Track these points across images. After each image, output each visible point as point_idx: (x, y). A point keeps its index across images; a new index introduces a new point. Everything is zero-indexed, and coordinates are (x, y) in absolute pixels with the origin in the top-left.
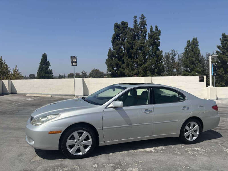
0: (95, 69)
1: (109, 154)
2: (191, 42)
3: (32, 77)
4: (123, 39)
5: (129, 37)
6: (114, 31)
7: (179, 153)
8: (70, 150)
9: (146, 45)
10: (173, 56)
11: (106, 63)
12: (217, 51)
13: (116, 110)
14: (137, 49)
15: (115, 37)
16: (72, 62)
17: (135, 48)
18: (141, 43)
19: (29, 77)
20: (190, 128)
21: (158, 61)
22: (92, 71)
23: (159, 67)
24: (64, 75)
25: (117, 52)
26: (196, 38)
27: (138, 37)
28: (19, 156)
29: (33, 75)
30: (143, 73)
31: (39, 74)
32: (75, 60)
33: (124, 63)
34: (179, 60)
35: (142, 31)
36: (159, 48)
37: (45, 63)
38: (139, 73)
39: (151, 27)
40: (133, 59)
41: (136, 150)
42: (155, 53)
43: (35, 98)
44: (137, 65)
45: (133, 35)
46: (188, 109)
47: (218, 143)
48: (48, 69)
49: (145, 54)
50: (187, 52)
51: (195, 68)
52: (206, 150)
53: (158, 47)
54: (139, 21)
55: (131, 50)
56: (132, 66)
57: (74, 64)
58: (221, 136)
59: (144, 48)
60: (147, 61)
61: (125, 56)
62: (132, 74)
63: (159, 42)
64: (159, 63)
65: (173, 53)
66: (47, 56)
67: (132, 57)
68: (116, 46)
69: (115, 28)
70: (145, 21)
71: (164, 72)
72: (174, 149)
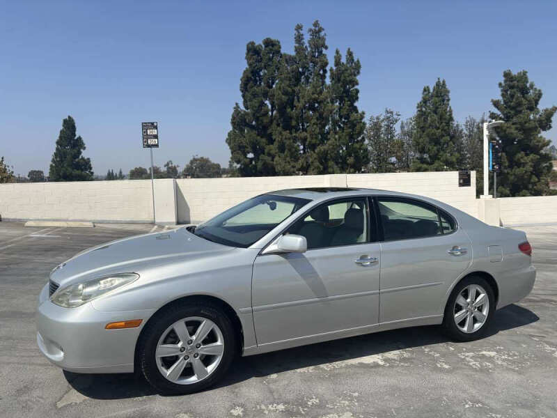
0: (199, 157)
1: (268, 377)
2: (431, 91)
3: (36, 177)
4: (268, 82)
5: (283, 76)
6: (246, 61)
7: (447, 367)
8: (165, 371)
9: (327, 98)
10: (388, 126)
11: (226, 141)
12: (493, 113)
13: (286, 258)
14: (305, 108)
15: (247, 77)
16: (146, 137)
17: (300, 105)
18: (313, 94)
19: (27, 177)
20: (469, 300)
21: (355, 136)
22: (192, 162)
23: (357, 152)
24: (121, 172)
25: (254, 115)
26: (444, 82)
27: (307, 79)
28: (20, 392)
29: (38, 171)
30: (318, 168)
31: (54, 169)
32: (155, 132)
33: (271, 141)
34: (405, 135)
35: (315, 64)
36: (356, 104)
37: (70, 141)
38: (309, 166)
39: (337, 52)
40: (296, 132)
41: (337, 363)
42: (347, 117)
43: (49, 231)
44: (304, 147)
45: (294, 73)
46: (464, 252)
47: (533, 336)
48: (80, 157)
49: (322, 120)
50: (421, 116)
51: (441, 153)
52: (509, 356)
53: (354, 102)
54: (307, 38)
55: (289, 110)
56: (294, 150)
57: (151, 142)
58: (535, 318)
59: (322, 105)
60: (329, 136)
61: (274, 125)
62: (292, 170)
63: (357, 91)
64: (358, 142)
65: (388, 118)
66: (76, 125)
67: (293, 127)
68: (251, 100)
69: (247, 54)
70: (323, 39)
71: (368, 163)
72: (431, 355)
